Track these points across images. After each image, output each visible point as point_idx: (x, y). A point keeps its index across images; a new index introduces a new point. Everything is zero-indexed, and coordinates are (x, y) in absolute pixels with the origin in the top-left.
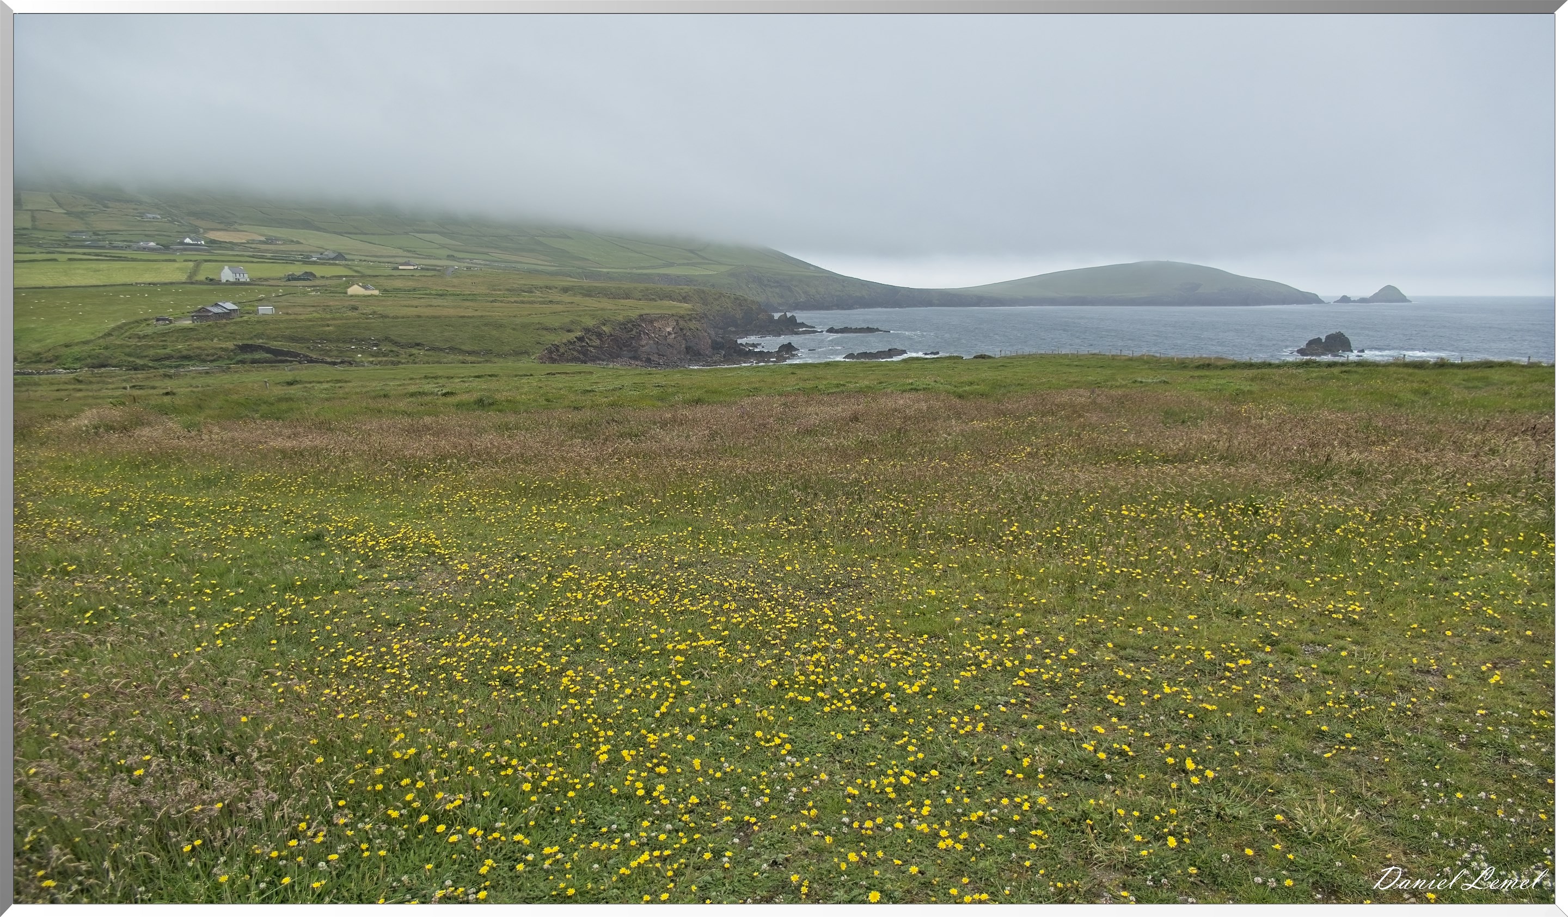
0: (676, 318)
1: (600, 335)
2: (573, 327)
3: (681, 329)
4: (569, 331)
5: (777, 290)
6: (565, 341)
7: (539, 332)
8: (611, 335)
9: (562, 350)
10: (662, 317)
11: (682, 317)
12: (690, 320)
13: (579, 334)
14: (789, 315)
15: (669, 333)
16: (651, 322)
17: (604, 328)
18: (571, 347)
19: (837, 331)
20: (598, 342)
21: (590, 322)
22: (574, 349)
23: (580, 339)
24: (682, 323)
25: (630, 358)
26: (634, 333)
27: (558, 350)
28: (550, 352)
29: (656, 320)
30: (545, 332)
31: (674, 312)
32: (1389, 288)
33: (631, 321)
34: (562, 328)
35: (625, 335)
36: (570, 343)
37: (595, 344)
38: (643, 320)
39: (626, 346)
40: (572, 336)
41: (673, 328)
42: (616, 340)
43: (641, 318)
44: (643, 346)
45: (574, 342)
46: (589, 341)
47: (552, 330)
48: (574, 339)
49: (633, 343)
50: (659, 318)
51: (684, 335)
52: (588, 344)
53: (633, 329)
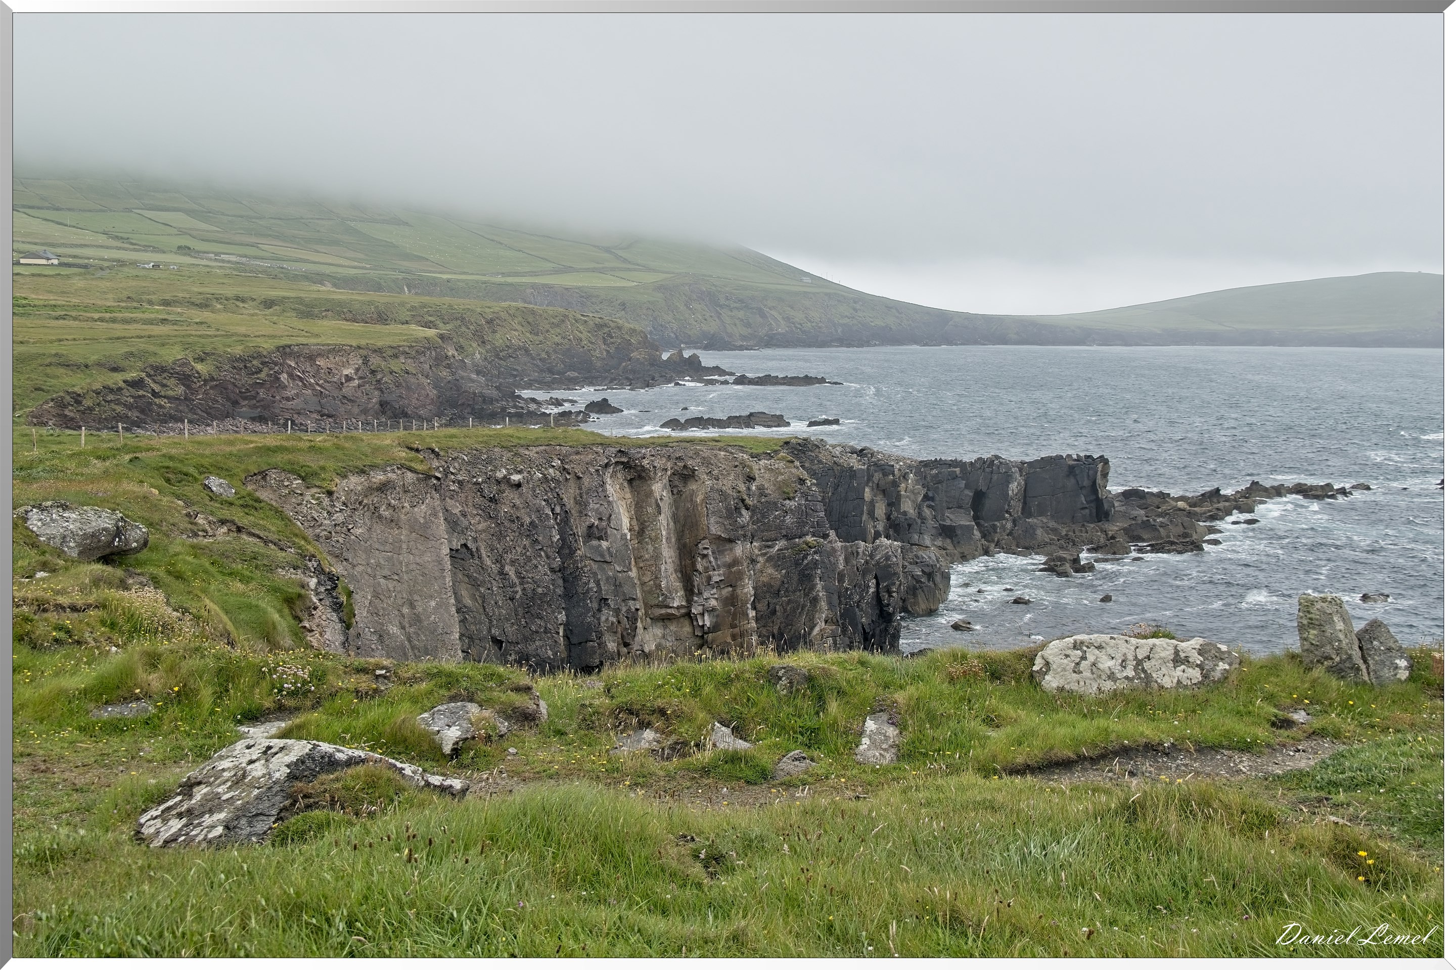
0: (364, 352)
1: (185, 379)
2: (124, 364)
3: (373, 372)
4: (115, 369)
5: (741, 314)
6: (97, 386)
7: (49, 370)
8: (213, 379)
9: (88, 403)
10: (336, 350)
11: (378, 351)
12: (395, 356)
13: (132, 375)
14: (687, 354)
15: (349, 379)
16: (311, 358)
17: (199, 367)
18: (110, 397)
19: (752, 382)
20: (180, 390)
21: (172, 355)
22: (118, 402)
23: (137, 384)
24: (375, 361)
25: (253, 419)
26: (263, 375)
27: (78, 402)
28: (61, 404)
29: (319, 355)
30: (61, 371)
31: (363, 342)
33: (260, 356)
34: (99, 364)
35: (244, 380)
36: (111, 390)
37: (171, 393)
38: (290, 354)
39: (245, 398)
40: (117, 379)
41: (357, 370)
42: (222, 387)
43: (286, 351)
44: (288, 399)
45: (120, 389)
46: (157, 388)
47: (79, 367)
48: (122, 384)
49: (262, 393)
50: (329, 351)
51: (379, 381)
52: (155, 394)
53: (266, 370)
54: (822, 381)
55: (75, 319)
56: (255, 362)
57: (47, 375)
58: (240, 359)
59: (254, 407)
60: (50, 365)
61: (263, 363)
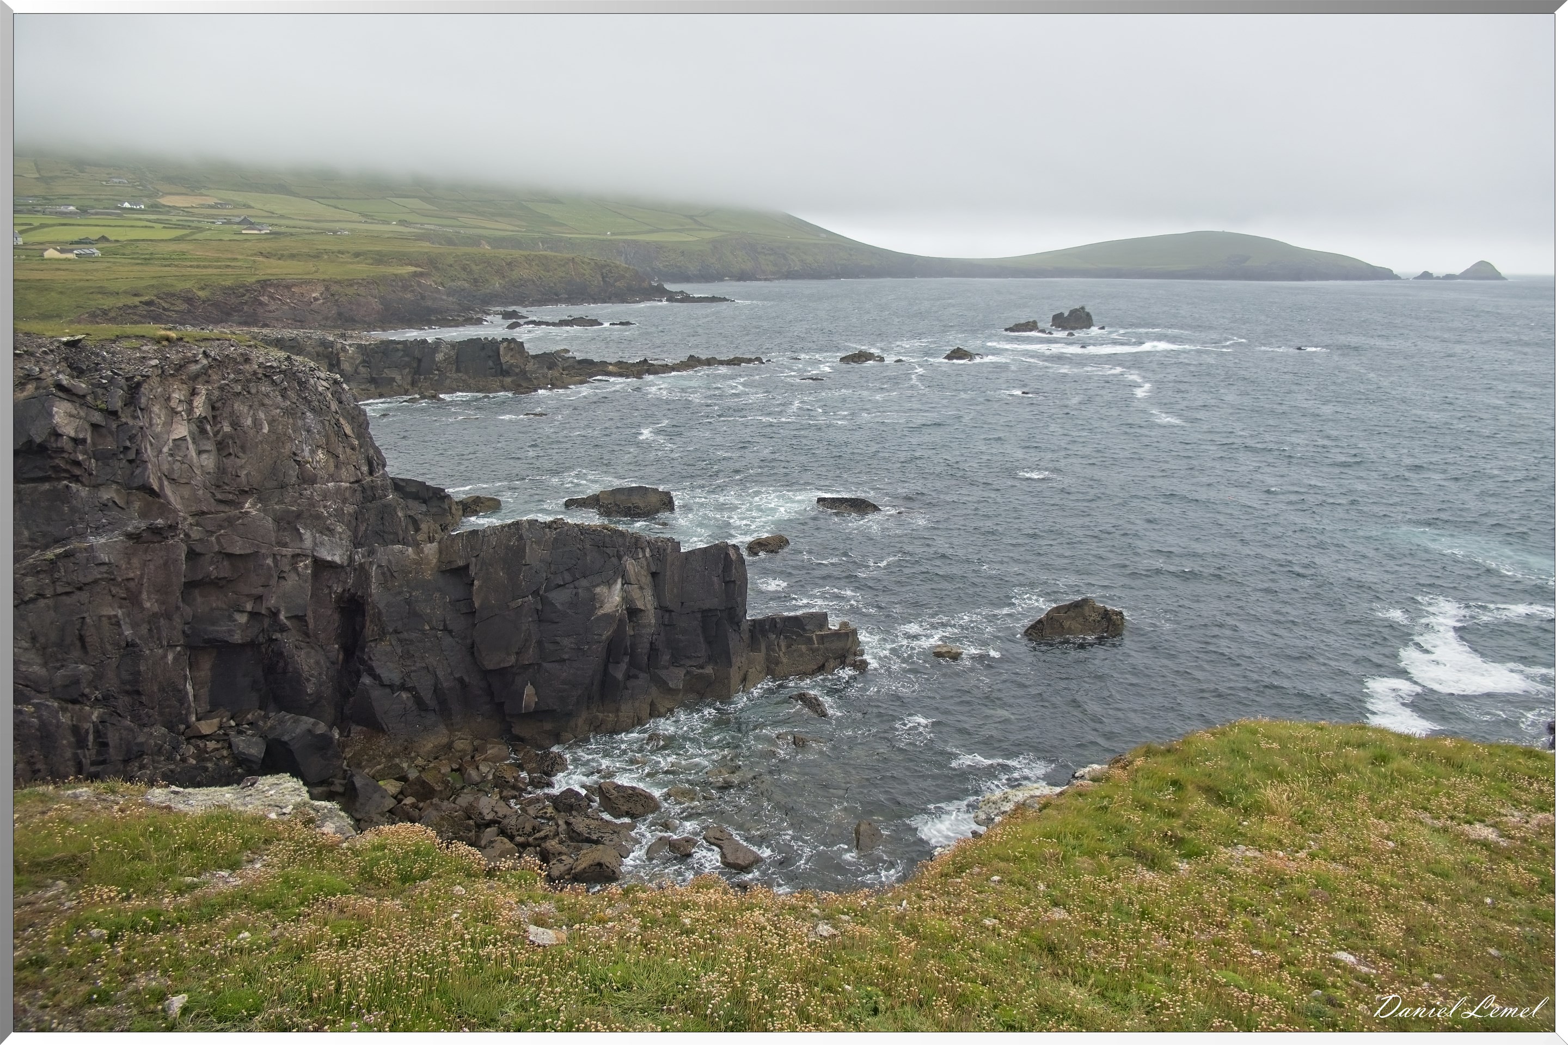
0: (327, 283)
1: (189, 300)
2: (143, 291)
3: (333, 295)
4: (135, 295)
6: (121, 305)
7: (91, 296)
8: (209, 300)
10: (306, 282)
11: (338, 282)
12: (351, 285)
13: (146, 298)
15: (316, 299)
16: (288, 287)
17: (200, 293)
18: (127, 309)
20: (185, 306)
21: (181, 286)
22: (135, 314)
23: (151, 303)
24: (334, 288)
26: (245, 298)
29: (294, 285)
31: (327, 277)
32: (1482, 263)
33: (244, 286)
34: (125, 292)
35: (233, 300)
36: (130, 307)
37: (177, 309)
38: (270, 285)
39: (236, 311)
40: (136, 300)
41: (322, 294)
42: (216, 305)
43: (264, 284)
44: (270, 312)
45: (136, 306)
46: (166, 306)
47: (112, 294)
48: (138, 304)
49: (245, 308)
50: (302, 283)
51: (337, 301)
52: (164, 309)
53: (248, 294)
54: (725, 300)
55: (176, 266)
56: (241, 290)
57: (89, 299)
58: (229, 288)
59: (241, 316)
60: (92, 293)
61: (247, 290)
